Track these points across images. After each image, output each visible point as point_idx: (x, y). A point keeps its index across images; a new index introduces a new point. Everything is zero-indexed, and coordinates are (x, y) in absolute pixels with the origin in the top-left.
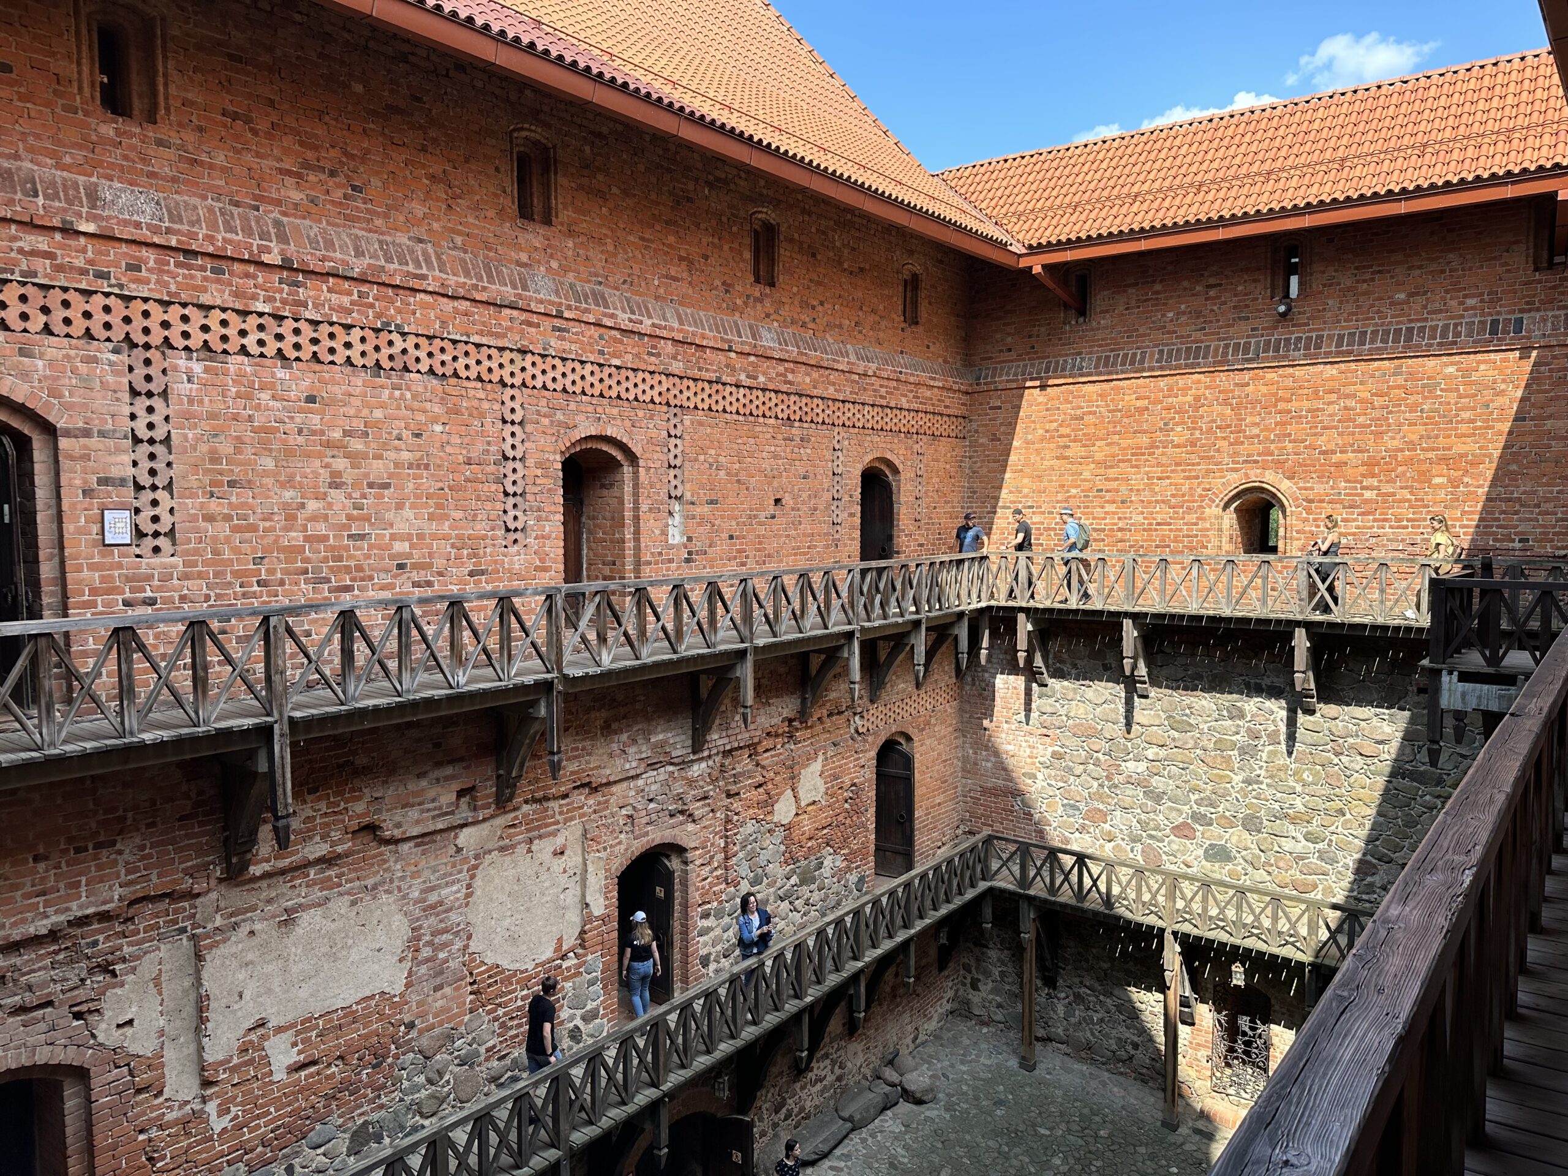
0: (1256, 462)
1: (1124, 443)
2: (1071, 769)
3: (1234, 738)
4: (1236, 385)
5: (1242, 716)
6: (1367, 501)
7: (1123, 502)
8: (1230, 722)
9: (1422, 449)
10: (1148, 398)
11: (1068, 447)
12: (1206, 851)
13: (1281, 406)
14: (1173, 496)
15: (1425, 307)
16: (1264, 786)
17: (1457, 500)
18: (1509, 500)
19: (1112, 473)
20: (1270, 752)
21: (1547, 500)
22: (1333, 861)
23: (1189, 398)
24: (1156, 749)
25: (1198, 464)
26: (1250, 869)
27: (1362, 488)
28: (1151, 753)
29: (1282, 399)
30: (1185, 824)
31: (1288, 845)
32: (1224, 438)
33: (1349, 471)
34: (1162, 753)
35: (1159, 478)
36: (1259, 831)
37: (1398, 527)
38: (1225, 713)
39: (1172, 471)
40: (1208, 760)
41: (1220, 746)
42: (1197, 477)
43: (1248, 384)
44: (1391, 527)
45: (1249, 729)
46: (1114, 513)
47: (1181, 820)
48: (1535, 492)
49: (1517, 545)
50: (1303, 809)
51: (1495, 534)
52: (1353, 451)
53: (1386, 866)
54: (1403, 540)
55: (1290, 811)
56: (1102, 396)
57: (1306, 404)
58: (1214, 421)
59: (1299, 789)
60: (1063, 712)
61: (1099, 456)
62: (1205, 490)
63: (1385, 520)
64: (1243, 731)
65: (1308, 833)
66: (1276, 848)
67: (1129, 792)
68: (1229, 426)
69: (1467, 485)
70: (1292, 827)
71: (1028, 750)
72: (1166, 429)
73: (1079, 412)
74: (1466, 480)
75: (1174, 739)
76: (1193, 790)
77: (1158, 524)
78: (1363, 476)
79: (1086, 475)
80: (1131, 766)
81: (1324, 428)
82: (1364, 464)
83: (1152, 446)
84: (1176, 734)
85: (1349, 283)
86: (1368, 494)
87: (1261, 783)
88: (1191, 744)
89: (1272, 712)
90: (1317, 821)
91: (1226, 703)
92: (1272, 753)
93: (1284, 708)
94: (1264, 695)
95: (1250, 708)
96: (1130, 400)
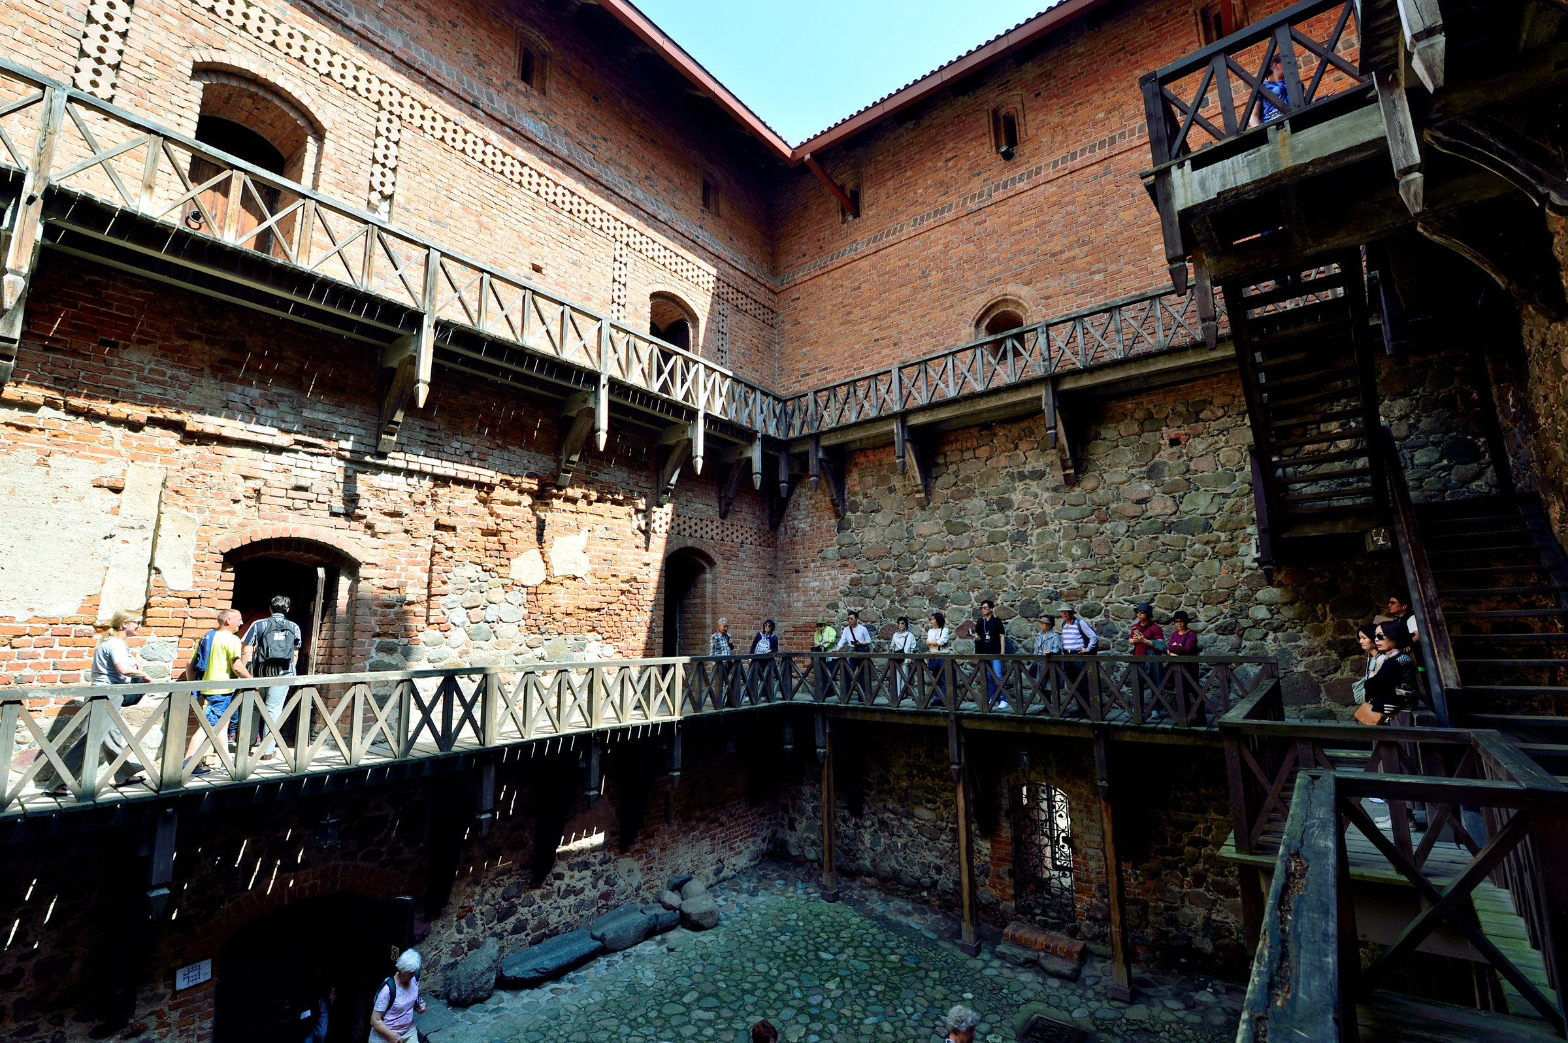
0: (999, 279)
1: (893, 297)
2: (867, 591)
3: (1004, 529)
4: (976, 224)
5: (1010, 506)
6: (1098, 285)
7: (895, 344)
8: (1000, 515)
9: (1140, 226)
10: (908, 257)
11: (850, 313)
13: (1014, 229)
14: (934, 328)
15: (1123, 117)
16: (1037, 570)
19: (884, 323)
20: (1038, 534)
22: (1112, 633)
23: (940, 247)
24: (937, 556)
25: (952, 296)
27: (1091, 274)
28: (933, 560)
29: (1014, 224)
32: (970, 269)
33: (1078, 263)
34: (943, 558)
35: (922, 317)
38: (995, 507)
39: (932, 308)
40: (983, 555)
41: (993, 539)
42: (952, 307)
43: (985, 221)
45: (1018, 517)
46: (889, 355)
47: (964, 620)
50: (1075, 584)
52: (1080, 246)
55: (1064, 589)
56: (874, 266)
57: (1034, 221)
58: (961, 258)
59: (1070, 565)
60: (857, 540)
61: (874, 314)
62: (958, 315)
64: (1012, 522)
67: (917, 603)
68: (974, 258)
71: (831, 583)
72: (924, 276)
73: (857, 284)
75: (952, 543)
76: (972, 589)
78: (1091, 264)
79: (866, 330)
80: (918, 578)
81: (1052, 235)
82: (1089, 254)
83: (915, 290)
84: (953, 538)
85: (1056, 120)
87: (1034, 567)
88: (967, 543)
89: (1036, 496)
90: (1092, 594)
91: (995, 498)
92: (1041, 536)
93: (1047, 489)
94: (1027, 481)
95: (1016, 497)
96: (895, 263)
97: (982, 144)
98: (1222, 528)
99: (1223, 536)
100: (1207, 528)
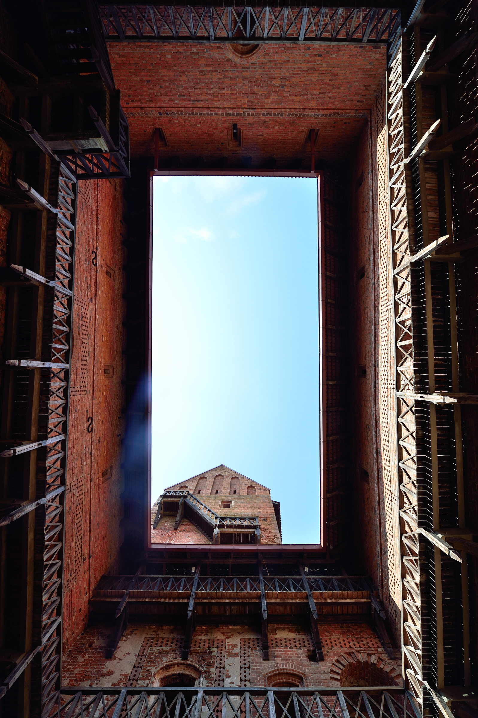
10: (289, 99)
11: (331, 80)
13: (234, 92)
14: (283, 51)
15: (190, 121)
19: (311, 65)
23: (271, 97)
32: (258, 80)
33: (204, 62)
35: (288, 61)
39: (282, 64)
43: (248, 101)
56: (308, 102)
57: (225, 92)
58: (262, 87)
61: (316, 74)
68: (255, 85)
72: (283, 85)
81: (217, 82)
82: (199, 65)
96: (297, 99)
97: (246, 135)
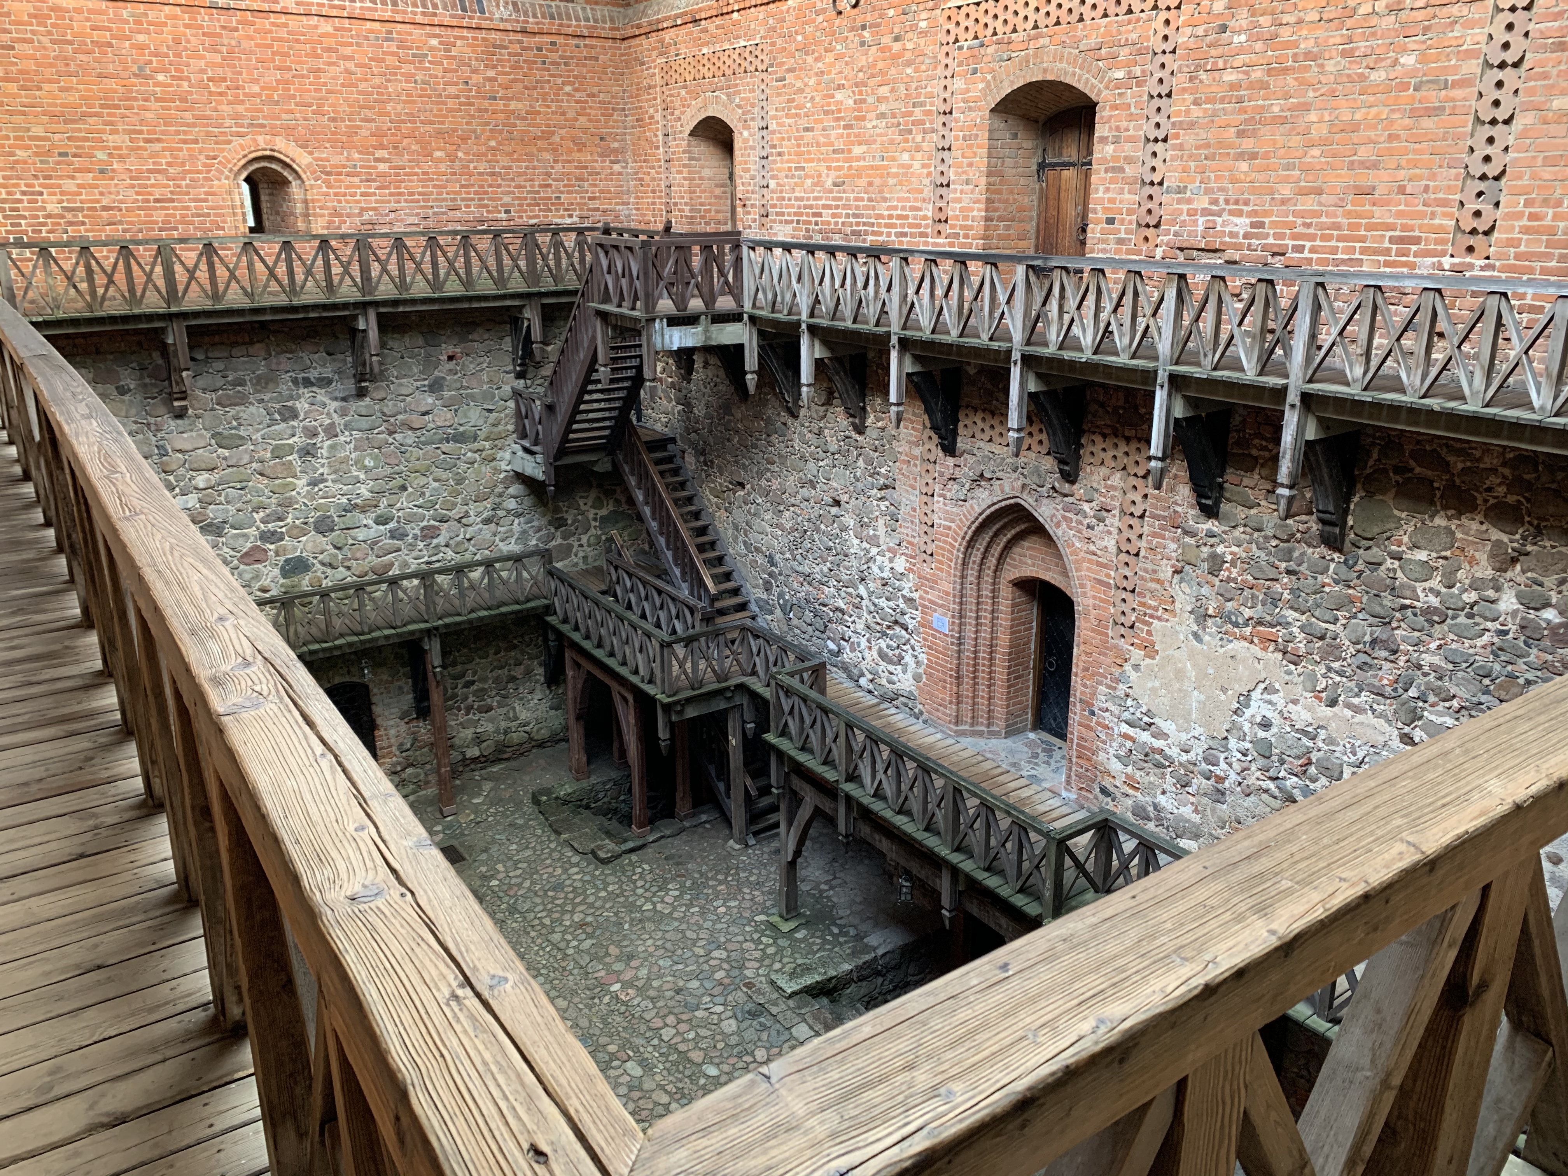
0: (263, 126)
3: (290, 441)
5: (295, 416)
6: (380, 175)
7: (102, 171)
8: (283, 425)
9: (422, 122)
10: (108, 29)
12: (282, 569)
13: (280, 60)
14: (169, 164)
16: (329, 483)
17: (455, 174)
18: (493, 174)
19: (76, 130)
20: (329, 447)
21: (519, 175)
22: (403, 536)
23: (167, 38)
24: (206, 475)
25: (194, 125)
26: (329, 571)
27: (375, 160)
28: (201, 480)
29: (279, 53)
30: (255, 548)
31: (361, 534)
33: (360, 142)
34: (214, 477)
36: (332, 530)
37: (412, 201)
38: (277, 417)
39: (163, 133)
40: (268, 472)
41: (278, 453)
42: (196, 142)
44: (406, 201)
45: (305, 428)
46: (91, 186)
47: (249, 545)
48: (510, 168)
49: (503, 216)
50: (368, 495)
51: (486, 206)
53: (445, 525)
54: (418, 215)
55: (358, 501)
57: (306, 62)
59: (362, 476)
62: (208, 157)
63: (400, 194)
64: (298, 431)
65: (378, 517)
66: (351, 542)
69: (461, 160)
70: (362, 516)
72: (143, 74)
74: (460, 154)
75: (225, 459)
76: (256, 510)
77: (157, 201)
78: (375, 147)
81: (329, 91)
82: (373, 135)
83: (128, 96)
84: (226, 453)
86: (383, 167)
87: (326, 481)
88: (246, 459)
89: (325, 405)
90: (384, 503)
91: (277, 406)
92: (332, 447)
93: (336, 399)
94: (315, 389)
95: (302, 406)
98: (486, 439)
99: (487, 445)
100: (475, 438)
